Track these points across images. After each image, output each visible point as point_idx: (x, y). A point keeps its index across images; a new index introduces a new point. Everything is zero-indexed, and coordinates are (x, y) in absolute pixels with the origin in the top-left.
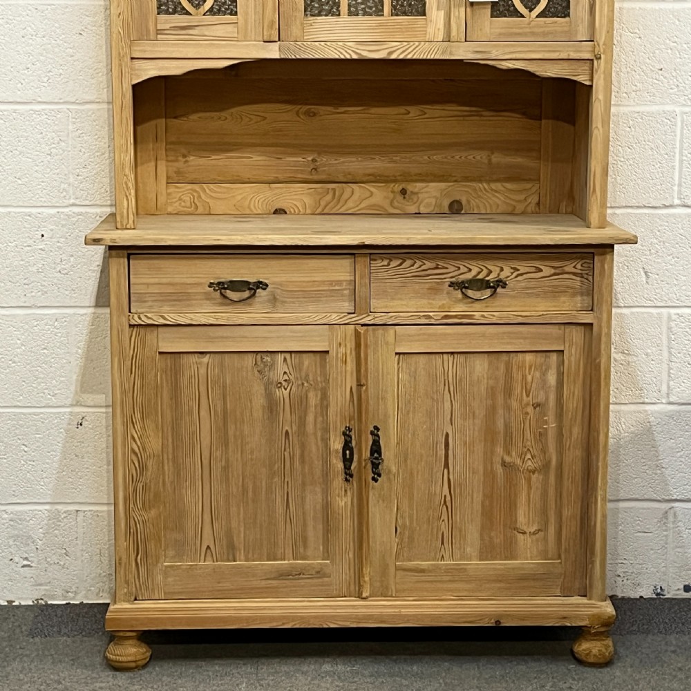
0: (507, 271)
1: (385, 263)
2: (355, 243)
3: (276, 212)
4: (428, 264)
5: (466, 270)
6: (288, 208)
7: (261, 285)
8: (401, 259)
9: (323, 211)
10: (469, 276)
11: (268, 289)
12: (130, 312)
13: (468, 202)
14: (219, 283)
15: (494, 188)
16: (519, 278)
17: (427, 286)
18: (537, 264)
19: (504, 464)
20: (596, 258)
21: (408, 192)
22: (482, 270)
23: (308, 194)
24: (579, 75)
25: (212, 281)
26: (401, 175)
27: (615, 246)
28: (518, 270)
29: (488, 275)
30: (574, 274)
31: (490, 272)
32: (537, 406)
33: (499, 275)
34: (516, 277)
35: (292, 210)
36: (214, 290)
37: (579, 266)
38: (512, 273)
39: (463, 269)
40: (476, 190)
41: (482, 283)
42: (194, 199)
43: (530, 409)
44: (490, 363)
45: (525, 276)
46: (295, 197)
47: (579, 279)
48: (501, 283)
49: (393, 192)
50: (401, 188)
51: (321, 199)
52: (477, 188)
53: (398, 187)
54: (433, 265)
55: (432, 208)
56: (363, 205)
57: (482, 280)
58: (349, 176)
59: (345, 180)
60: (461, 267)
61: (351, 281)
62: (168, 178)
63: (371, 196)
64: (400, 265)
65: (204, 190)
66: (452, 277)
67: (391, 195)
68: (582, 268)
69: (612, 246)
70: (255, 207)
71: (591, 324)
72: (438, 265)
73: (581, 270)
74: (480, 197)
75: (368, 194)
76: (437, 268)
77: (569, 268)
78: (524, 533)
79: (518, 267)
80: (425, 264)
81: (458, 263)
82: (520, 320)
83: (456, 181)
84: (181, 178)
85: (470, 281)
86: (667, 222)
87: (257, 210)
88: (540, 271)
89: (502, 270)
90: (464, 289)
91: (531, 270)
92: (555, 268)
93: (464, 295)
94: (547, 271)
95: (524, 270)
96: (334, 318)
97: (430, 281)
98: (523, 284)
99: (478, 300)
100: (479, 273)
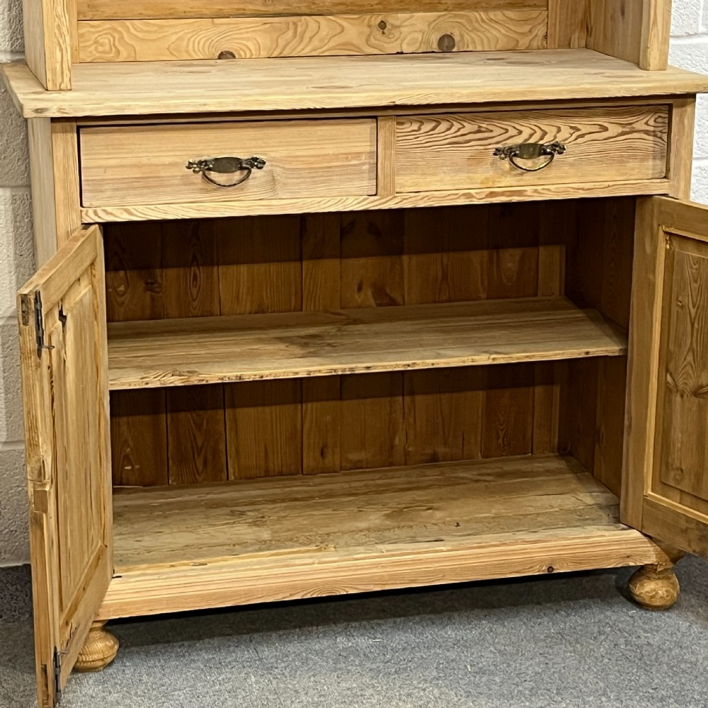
0: (566, 132)
1: (415, 126)
2: (384, 103)
3: (221, 56)
4: (469, 127)
5: (515, 132)
6: (236, 50)
7: (256, 163)
8: (435, 121)
9: (281, 53)
10: (519, 140)
11: (266, 168)
12: (81, 205)
13: (462, 36)
14: (200, 163)
15: (492, 17)
16: (580, 140)
17: (467, 155)
18: (603, 121)
20: (675, 111)
21: (388, 26)
22: (536, 132)
23: (264, 31)
25: (191, 161)
26: (377, 4)
27: (698, 95)
28: (578, 130)
29: (542, 138)
30: (646, 132)
31: (545, 133)
33: (555, 137)
34: (576, 139)
35: (242, 53)
36: (194, 171)
37: (651, 122)
38: (572, 134)
39: (512, 132)
40: (471, 20)
41: (534, 149)
42: (114, 41)
45: (587, 138)
46: (246, 35)
47: (651, 138)
48: (558, 148)
49: (369, 26)
50: (379, 20)
51: (279, 36)
52: (473, 19)
53: (377, 20)
54: (475, 128)
55: (418, 45)
56: (332, 44)
57: (535, 145)
58: (313, 7)
59: (308, 11)
60: (509, 128)
61: (371, 153)
62: (79, 13)
63: (342, 31)
64: (433, 129)
65: (128, 29)
66: (497, 143)
67: (367, 30)
68: (657, 125)
69: (691, 96)
70: (194, 51)
72: (480, 127)
73: (654, 127)
74: (475, 29)
75: (339, 30)
76: (479, 131)
77: (640, 125)
79: (579, 126)
80: (464, 127)
81: (505, 124)
82: (582, 194)
83: (446, 10)
84: (95, 13)
85: (521, 146)
86: (690, 54)
87: (197, 55)
88: (606, 129)
89: (559, 130)
90: (510, 157)
91: (595, 129)
92: (622, 125)
93: (513, 164)
94: (613, 130)
95: (585, 129)
96: (350, 203)
97: (470, 148)
98: (583, 148)
99: (532, 171)
100: (531, 135)
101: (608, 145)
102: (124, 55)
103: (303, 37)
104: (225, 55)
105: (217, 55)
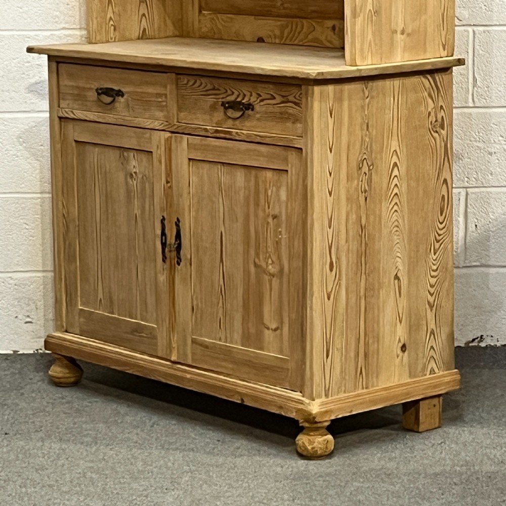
0: (254, 96)
1: (186, 82)
4: (209, 85)
5: (231, 92)
6: (265, 37)
7: (120, 93)
8: (194, 79)
9: (286, 41)
10: (232, 98)
11: (125, 97)
12: (59, 106)
14: (100, 89)
16: (262, 103)
17: (209, 104)
18: (272, 92)
19: (256, 265)
20: (302, 89)
22: (240, 94)
25: (97, 87)
26: (334, 13)
28: (261, 96)
29: (243, 99)
30: (295, 103)
31: (245, 95)
32: (275, 217)
33: (249, 99)
34: (260, 102)
35: (268, 39)
37: (297, 96)
38: (258, 98)
39: (229, 92)
43: (270, 220)
44: (246, 175)
45: (266, 102)
47: (297, 108)
48: (250, 107)
50: (332, 24)
53: (330, 24)
54: (212, 86)
56: (309, 38)
57: (240, 102)
60: (228, 90)
63: (314, 30)
64: (194, 84)
65: (218, 19)
66: (223, 98)
68: (300, 99)
70: (246, 36)
71: (301, 149)
72: (214, 86)
73: (298, 100)
75: (312, 28)
76: (214, 89)
77: (292, 98)
78: (268, 329)
79: (261, 94)
80: (207, 85)
82: (258, 140)
85: (234, 102)
88: (274, 98)
89: (251, 95)
90: (226, 108)
91: (269, 96)
92: (283, 96)
93: (225, 113)
94: (278, 99)
95: (264, 96)
96: (156, 125)
97: (210, 100)
98: (264, 109)
99: (235, 119)
100: (238, 96)
101: (276, 109)
102: (216, 36)
103: (295, 31)
104: (260, 40)
105: (256, 39)
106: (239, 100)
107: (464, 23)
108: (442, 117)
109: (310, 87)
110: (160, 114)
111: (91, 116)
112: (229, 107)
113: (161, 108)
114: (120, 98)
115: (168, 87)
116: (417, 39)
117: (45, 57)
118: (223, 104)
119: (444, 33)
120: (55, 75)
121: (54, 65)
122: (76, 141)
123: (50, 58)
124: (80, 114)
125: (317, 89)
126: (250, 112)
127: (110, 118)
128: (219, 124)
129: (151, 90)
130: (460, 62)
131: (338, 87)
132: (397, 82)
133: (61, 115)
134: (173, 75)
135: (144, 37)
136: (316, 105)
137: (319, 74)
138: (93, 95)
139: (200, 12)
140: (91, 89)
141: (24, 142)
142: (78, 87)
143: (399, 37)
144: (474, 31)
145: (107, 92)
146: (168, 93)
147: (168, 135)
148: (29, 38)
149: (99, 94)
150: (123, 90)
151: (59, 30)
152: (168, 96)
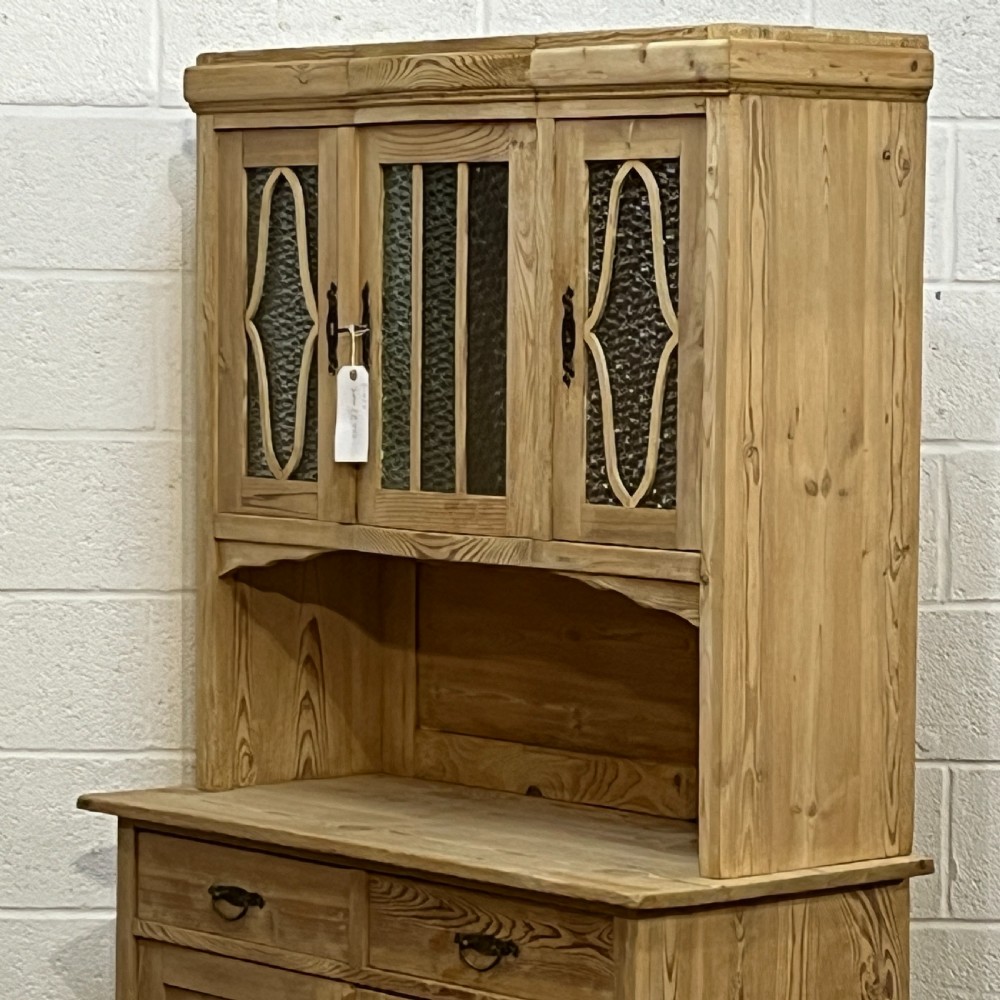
0: (520, 929)
1: (386, 887)
3: (530, 791)
4: (432, 900)
5: (474, 917)
6: (542, 787)
7: (258, 899)
9: (583, 798)
10: (474, 929)
11: (264, 908)
12: (136, 915)
14: (219, 889)
16: (535, 944)
17: (430, 935)
18: (553, 922)
22: (491, 921)
24: (684, 609)
28: (533, 928)
29: (498, 932)
30: (598, 950)
31: (500, 926)
33: (510, 933)
34: (530, 940)
35: (548, 790)
37: (603, 937)
38: (526, 933)
39: (471, 916)
45: (542, 942)
47: (604, 959)
48: (510, 948)
50: (674, 773)
51: (580, 776)
53: (671, 772)
54: (437, 902)
56: (628, 797)
57: (491, 937)
59: (610, 750)
63: (638, 782)
64: (401, 895)
65: (453, 745)
66: (458, 927)
68: (609, 942)
72: (443, 903)
73: (607, 944)
75: (635, 778)
76: (441, 908)
77: (594, 938)
79: (534, 925)
80: (428, 899)
87: (509, 785)
88: (557, 935)
89: (514, 925)
90: (462, 947)
91: (548, 932)
92: (575, 933)
93: (462, 958)
94: (566, 938)
95: (539, 930)
96: (326, 967)
97: (433, 928)
98: (537, 955)
99: (481, 971)
100: (488, 925)
101: (561, 957)
102: (448, 776)
103: (602, 781)
104: (533, 791)
105: (526, 789)
106: (490, 932)
107: (933, 755)
108: (889, 973)
109: (630, 923)
110: (334, 949)
111: (197, 939)
112: (470, 946)
113: (337, 937)
114: (258, 908)
115: (353, 896)
116: (840, 826)
117: (113, 820)
118: (458, 938)
119: (893, 810)
120: (130, 855)
121: (130, 833)
122: (166, 986)
123: (123, 823)
124: (176, 934)
125: (643, 926)
126: (510, 958)
127: (237, 946)
128: (448, 975)
129: (317, 899)
130: (925, 868)
131: (685, 920)
132: (800, 907)
133: (139, 932)
134: (363, 875)
135: (306, 774)
136: (641, 958)
137: (647, 899)
138: (203, 900)
139: (417, 727)
140: (200, 887)
141: (64, 969)
142: (175, 882)
143: (806, 823)
144: (951, 772)
145: (233, 895)
146: (351, 908)
147: (348, 990)
148: (82, 765)
149: (215, 898)
150: (264, 894)
151: (141, 751)
152: (352, 914)
